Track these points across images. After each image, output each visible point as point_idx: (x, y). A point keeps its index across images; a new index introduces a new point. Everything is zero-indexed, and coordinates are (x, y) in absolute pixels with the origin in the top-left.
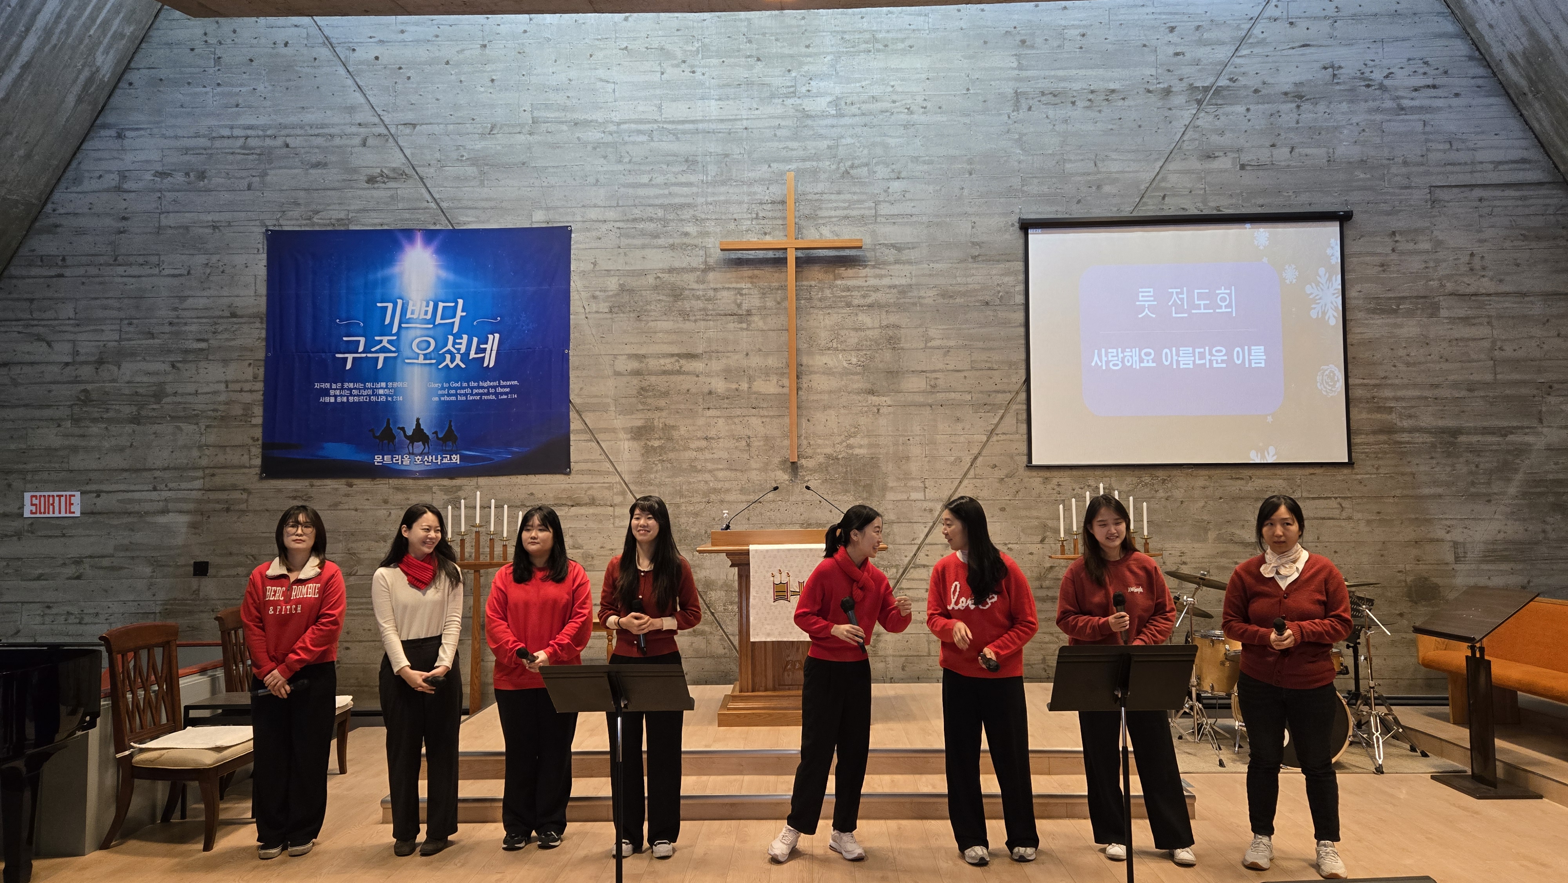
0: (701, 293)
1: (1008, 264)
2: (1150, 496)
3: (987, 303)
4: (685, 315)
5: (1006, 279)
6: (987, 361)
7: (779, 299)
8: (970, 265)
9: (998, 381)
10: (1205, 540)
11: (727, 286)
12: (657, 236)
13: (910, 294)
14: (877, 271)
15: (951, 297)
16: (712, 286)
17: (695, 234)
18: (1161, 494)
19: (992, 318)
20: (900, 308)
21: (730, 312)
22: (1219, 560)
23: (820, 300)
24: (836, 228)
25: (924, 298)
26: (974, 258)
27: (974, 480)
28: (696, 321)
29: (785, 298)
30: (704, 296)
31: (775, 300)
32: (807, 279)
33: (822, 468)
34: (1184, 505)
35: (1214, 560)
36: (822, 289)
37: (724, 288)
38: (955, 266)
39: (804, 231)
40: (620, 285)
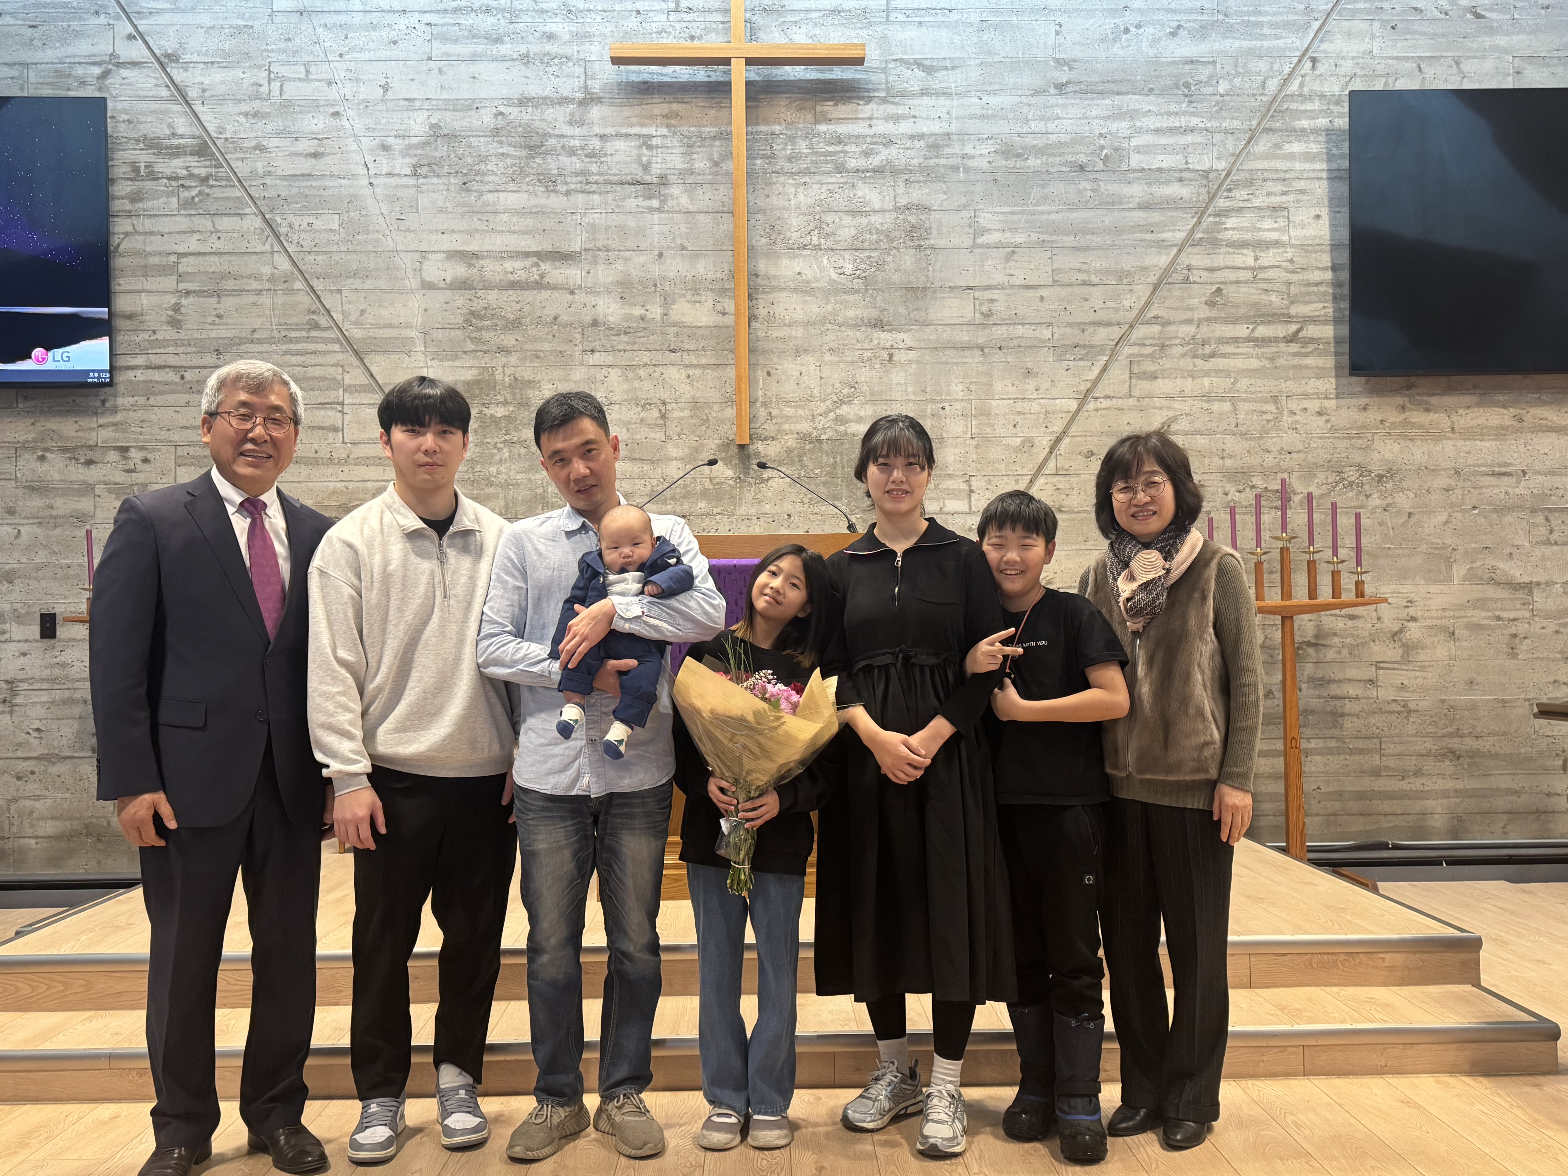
0: (576, 143)
1: (1118, 99)
2: (1359, 503)
3: (1082, 168)
4: (549, 182)
5: (1114, 126)
6: (1079, 270)
7: (716, 157)
8: (1053, 100)
9: (1098, 305)
10: (1448, 580)
11: (624, 131)
12: (498, 40)
13: (947, 150)
14: (891, 109)
15: (1019, 156)
16: (597, 130)
17: (567, 37)
18: (1375, 501)
19: (1089, 193)
20: (930, 174)
21: (629, 178)
22: (1470, 613)
23: (790, 159)
24: (817, 31)
25: (972, 157)
26: (1060, 87)
27: (1057, 478)
28: (568, 193)
29: (728, 155)
30: (582, 148)
31: (710, 159)
32: (767, 122)
33: (792, 456)
34: (1413, 520)
35: (1462, 613)
36: (792, 139)
37: (618, 135)
38: (1025, 100)
39: (761, 34)
40: (432, 126)
